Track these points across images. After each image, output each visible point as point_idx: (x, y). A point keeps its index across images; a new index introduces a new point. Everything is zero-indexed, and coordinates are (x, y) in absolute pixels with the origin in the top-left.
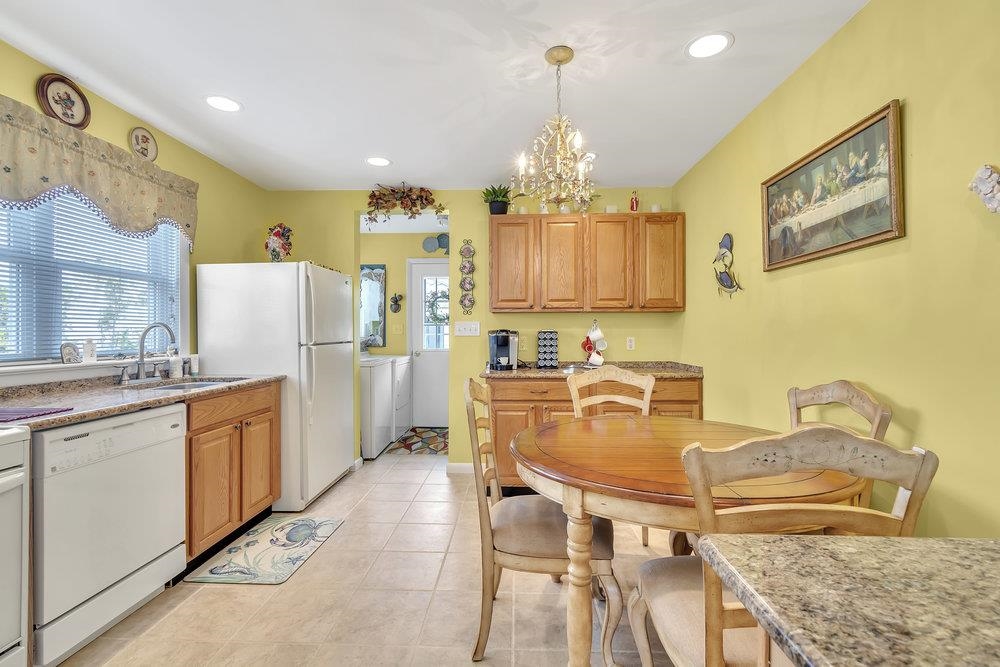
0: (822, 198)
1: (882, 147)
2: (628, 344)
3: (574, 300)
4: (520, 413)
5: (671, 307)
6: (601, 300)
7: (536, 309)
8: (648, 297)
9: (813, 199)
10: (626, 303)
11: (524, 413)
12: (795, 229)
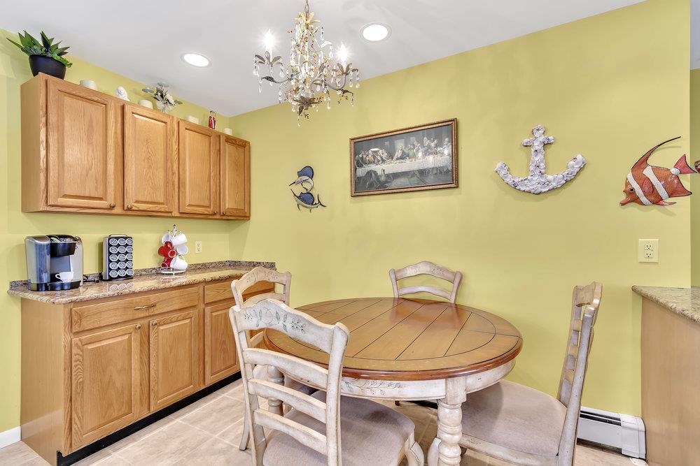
0: (402, 158)
1: (447, 139)
2: (197, 247)
3: (162, 204)
4: (120, 339)
5: (240, 216)
6: (189, 205)
7: (118, 210)
8: (227, 208)
9: (395, 158)
10: (210, 210)
11: (126, 337)
12: (379, 173)
